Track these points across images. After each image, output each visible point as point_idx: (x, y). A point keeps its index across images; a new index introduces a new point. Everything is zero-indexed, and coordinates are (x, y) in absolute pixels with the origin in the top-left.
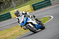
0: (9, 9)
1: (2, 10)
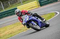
1: (9, 6)
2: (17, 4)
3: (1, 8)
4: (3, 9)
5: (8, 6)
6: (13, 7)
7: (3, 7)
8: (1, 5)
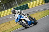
0: (27, 2)
2: (28, 1)
3: (16, 4)
4: (17, 5)
5: (21, 3)
6: (25, 3)
7: (17, 3)
8: (16, 2)
